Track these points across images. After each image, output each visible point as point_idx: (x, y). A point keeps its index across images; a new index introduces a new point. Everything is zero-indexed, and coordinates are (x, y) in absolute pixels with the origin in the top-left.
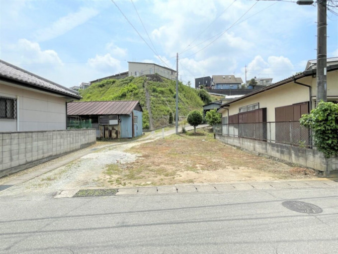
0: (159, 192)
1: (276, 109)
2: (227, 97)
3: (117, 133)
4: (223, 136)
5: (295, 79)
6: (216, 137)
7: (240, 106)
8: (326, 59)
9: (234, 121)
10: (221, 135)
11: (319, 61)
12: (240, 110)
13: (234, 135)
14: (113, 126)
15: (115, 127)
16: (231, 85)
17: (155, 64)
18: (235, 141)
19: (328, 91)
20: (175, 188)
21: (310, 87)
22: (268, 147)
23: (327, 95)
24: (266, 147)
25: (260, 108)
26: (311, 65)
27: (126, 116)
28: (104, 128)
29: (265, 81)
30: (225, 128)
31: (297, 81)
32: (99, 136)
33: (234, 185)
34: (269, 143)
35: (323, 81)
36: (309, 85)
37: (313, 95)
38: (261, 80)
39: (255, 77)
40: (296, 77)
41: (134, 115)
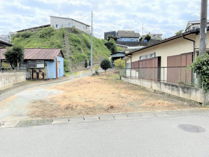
0: (86, 120)
1: (168, 57)
2: (129, 48)
3: (43, 75)
4: (127, 77)
5: (184, 36)
6: (122, 78)
7: (141, 55)
8: (206, 21)
9: (136, 66)
10: (125, 77)
11: (202, 22)
12: (140, 57)
13: (136, 77)
14: (40, 69)
15: (41, 70)
16: (132, 39)
17: (72, 19)
18: (136, 81)
19: (207, 45)
20: (97, 117)
21: (194, 41)
22: (162, 86)
23: (207, 48)
24: (160, 86)
25: (156, 56)
26: (191, 25)
27: (51, 61)
28: (33, 71)
29: (156, 36)
30: (128, 72)
31: (185, 37)
32: (28, 77)
33: (141, 114)
34: (162, 83)
35: (204, 38)
36: (193, 40)
37: (196, 48)
38: (154, 35)
39: (150, 33)
40: (184, 34)
41: (57, 60)
